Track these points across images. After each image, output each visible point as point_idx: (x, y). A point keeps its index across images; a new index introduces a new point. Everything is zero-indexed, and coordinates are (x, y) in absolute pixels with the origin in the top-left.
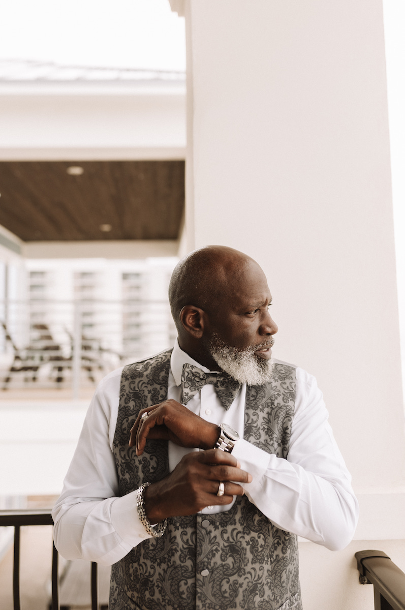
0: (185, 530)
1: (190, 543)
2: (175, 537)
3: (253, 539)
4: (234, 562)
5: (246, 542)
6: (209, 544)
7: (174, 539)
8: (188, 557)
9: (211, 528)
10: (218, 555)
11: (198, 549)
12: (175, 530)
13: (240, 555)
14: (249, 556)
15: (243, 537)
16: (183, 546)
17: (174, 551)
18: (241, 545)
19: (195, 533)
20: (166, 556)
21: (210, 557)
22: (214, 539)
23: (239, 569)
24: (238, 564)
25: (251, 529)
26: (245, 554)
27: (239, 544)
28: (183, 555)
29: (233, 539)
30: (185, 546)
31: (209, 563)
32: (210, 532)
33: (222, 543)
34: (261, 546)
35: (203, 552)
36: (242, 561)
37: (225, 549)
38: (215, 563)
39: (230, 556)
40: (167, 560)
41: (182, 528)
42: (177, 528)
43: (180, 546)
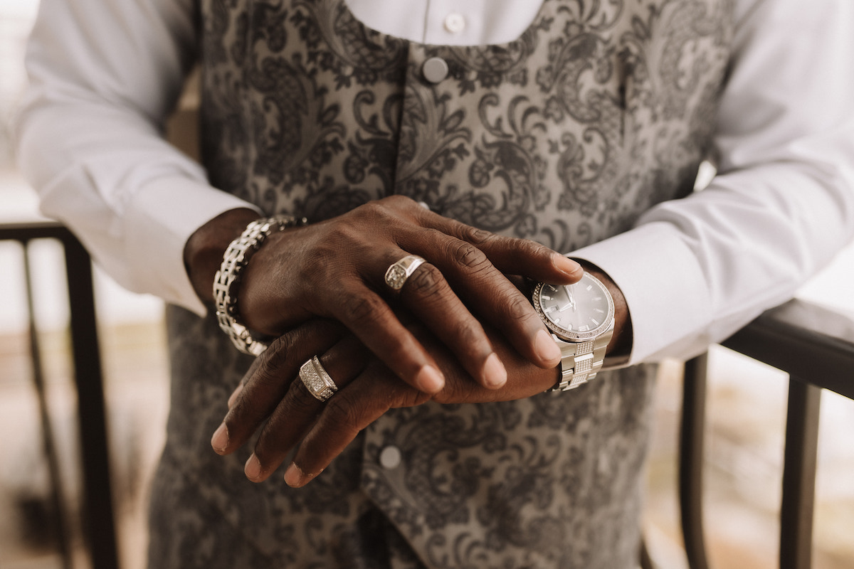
0: (369, 87)
1: (382, 126)
2: (336, 108)
3: (568, 140)
4: (507, 192)
5: (550, 142)
6: (439, 130)
7: (331, 114)
8: (371, 165)
9: (451, 87)
10: (463, 166)
11: (405, 141)
12: (338, 87)
13: (527, 175)
14: (554, 184)
15: (542, 127)
16: (358, 135)
17: (329, 149)
18: (534, 147)
19: (398, 98)
20: (307, 164)
21: (438, 168)
22: (457, 119)
23: (521, 215)
24: (518, 202)
25: (567, 109)
26: (542, 176)
27: (527, 144)
28: (355, 160)
29: (513, 125)
30: (366, 135)
31: (433, 186)
32: (447, 97)
33: (480, 133)
34: (593, 166)
35: (419, 151)
36: (530, 194)
37: (485, 150)
38: (452, 188)
39: (498, 174)
40: (307, 175)
41: (359, 81)
42: (343, 81)
43: (351, 134)
